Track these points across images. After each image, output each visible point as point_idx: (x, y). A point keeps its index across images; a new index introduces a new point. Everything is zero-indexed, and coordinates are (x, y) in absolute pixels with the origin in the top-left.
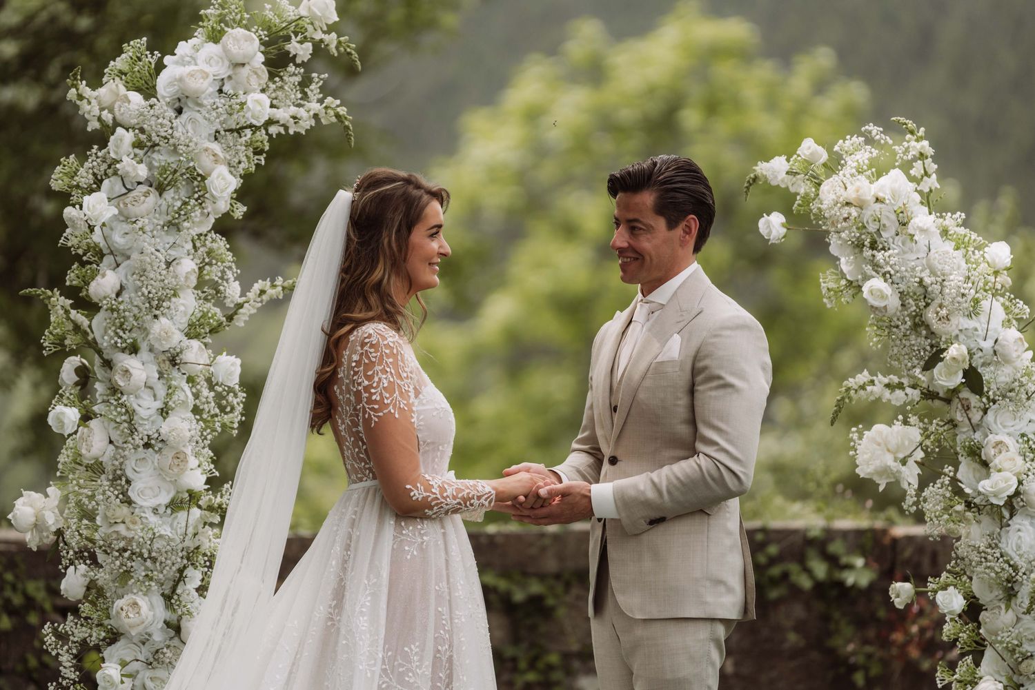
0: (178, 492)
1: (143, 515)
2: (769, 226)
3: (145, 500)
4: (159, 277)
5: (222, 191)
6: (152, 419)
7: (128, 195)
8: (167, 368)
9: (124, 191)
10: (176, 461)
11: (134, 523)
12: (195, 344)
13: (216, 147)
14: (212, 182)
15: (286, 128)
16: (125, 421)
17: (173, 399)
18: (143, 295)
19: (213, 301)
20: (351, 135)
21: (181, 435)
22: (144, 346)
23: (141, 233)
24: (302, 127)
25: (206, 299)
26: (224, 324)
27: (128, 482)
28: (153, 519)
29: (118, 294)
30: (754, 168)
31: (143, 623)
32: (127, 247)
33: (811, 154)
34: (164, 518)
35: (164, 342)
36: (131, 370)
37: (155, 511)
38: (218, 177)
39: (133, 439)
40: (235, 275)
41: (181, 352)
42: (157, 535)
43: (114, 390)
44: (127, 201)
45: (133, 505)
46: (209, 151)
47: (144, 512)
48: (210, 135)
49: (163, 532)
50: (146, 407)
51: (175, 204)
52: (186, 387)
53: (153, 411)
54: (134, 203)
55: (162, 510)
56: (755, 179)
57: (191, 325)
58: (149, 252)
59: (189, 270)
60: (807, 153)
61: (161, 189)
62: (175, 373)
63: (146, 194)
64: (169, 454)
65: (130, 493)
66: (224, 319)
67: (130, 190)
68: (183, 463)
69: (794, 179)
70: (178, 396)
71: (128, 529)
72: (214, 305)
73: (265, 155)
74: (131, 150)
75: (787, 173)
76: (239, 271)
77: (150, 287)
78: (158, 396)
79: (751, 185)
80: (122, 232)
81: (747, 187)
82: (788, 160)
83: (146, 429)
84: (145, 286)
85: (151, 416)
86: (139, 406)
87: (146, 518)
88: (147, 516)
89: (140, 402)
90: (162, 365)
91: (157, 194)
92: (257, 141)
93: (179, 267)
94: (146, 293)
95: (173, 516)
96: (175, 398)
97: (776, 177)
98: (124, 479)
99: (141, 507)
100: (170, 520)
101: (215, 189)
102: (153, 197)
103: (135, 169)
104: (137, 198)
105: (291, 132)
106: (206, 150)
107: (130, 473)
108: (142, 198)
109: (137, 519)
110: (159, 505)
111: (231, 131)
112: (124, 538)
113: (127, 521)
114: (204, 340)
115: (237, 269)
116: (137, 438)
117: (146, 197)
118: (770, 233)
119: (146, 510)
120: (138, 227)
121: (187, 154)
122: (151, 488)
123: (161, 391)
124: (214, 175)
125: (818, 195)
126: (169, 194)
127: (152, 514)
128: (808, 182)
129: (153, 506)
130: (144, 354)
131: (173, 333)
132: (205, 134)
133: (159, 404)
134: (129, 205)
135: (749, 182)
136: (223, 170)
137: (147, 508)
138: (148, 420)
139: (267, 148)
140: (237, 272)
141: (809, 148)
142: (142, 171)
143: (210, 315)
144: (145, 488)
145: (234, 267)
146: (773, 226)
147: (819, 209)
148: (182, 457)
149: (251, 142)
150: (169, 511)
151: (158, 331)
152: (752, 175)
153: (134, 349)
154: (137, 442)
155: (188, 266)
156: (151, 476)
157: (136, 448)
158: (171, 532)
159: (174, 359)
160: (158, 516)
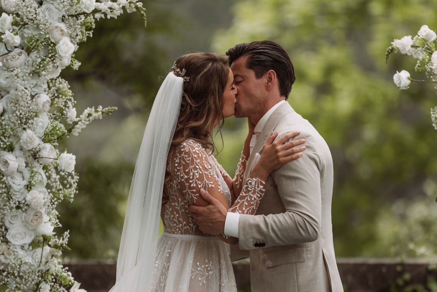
0: (36, 236)
1: (15, 250)
2: (400, 79)
3: (16, 241)
4: (27, 105)
5: (66, 53)
6: (21, 191)
7: (9, 54)
8: (31, 160)
9: (6, 52)
10: (35, 217)
11: (9, 255)
12: (48, 146)
13: (62, 26)
14: (60, 47)
15: (106, 15)
16: (5, 192)
17: (34, 180)
18: (17, 115)
19: (59, 120)
20: (145, 20)
21: (39, 201)
22: (17, 147)
23: (16, 77)
24: (115, 14)
25: (55, 119)
26: (66, 134)
27: (6, 230)
28: (21, 253)
29: (2, 115)
30: (392, 43)
32: (7, 86)
33: (427, 35)
34: (28, 252)
35: (29, 145)
36: (9, 162)
37: (22, 247)
38: (63, 44)
39: (10, 203)
40: (73, 104)
41: (40, 150)
42: (23, 262)
44: (8, 58)
45: (9, 244)
46: (59, 28)
47: (16, 248)
48: (59, 18)
49: (27, 261)
50: (17, 184)
51: (37, 60)
52: (42, 172)
53: (22, 187)
54: (12, 59)
55: (26, 247)
56: (392, 50)
57: (46, 134)
58: (21, 89)
59: (45, 101)
60: (424, 34)
61: (29, 51)
62: (36, 164)
63: (20, 54)
64: (31, 213)
65: (7, 237)
66: (66, 131)
67: (10, 52)
68: (40, 219)
69: (416, 50)
70: (38, 178)
71: (6, 258)
72: (60, 122)
73: (92, 31)
74: (10, 26)
75: (412, 46)
76: (75, 102)
77: (21, 111)
78: (25, 177)
79: (389, 53)
80: (5, 77)
81: (387, 55)
82: (412, 39)
83: (17, 197)
84: (18, 110)
85: (20, 190)
86: (14, 183)
87: (17, 252)
88: (18, 250)
89: (15, 181)
90: (28, 159)
91: (27, 54)
92: (88, 23)
93: (39, 99)
94: (19, 114)
95: (34, 250)
96: (35, 179)
97: (405, 49)
98: (4, 228)
99: (14, 245)
100: (31, 253)
101: (62, 52)
102: (24, 56)
103: (13, 38)
104: (14, 57)
105: (109, 17)
106: (57, 27)
107: (7, 224)
108: (17, 56)
109: (11, 252)
110: (25, 244)
111: (72, 16)
112: (3, 264)
113: (5, 254)
114: (54, 144)
115: (74, 100)
116: (12, 203)
117: (20, 55)
118: (400, 83)
119: (17, 247)
120: (14, 74)
121: (45, 30)
122: (20, 233)
123: (27, 175)
124: (61, 43)
125: (430, 60)
126: (34, 54)
127: (21, 250)
128: (425, 52)
129: (21, 245)
130: (17, 152)
131: (34, 139)
132: (56, 18)
133: (25, 182)
134: (9, 61)
135: (388, 52)
136: (66, 40)
137: (18, 246)
138: (19, 192)
139: (94, 27)
140: (74, 103)
141: (425, 31)
142: (17, 40)
143: (57, 128)
144: (17, 233)
145: (72, 99)
146: (403, 79)
147: (431, 69)
148: (39, 215)
149: (84, 23)
150: (31, 248)
151: (25, 138)
152: (390, 48)
153: (11, 149)
154: (12, 206)
155: (44, 98)
156: (20, 226)
157: (11, 209)
158: (32, 261)
159: (35, 155)
160: (24, 250)
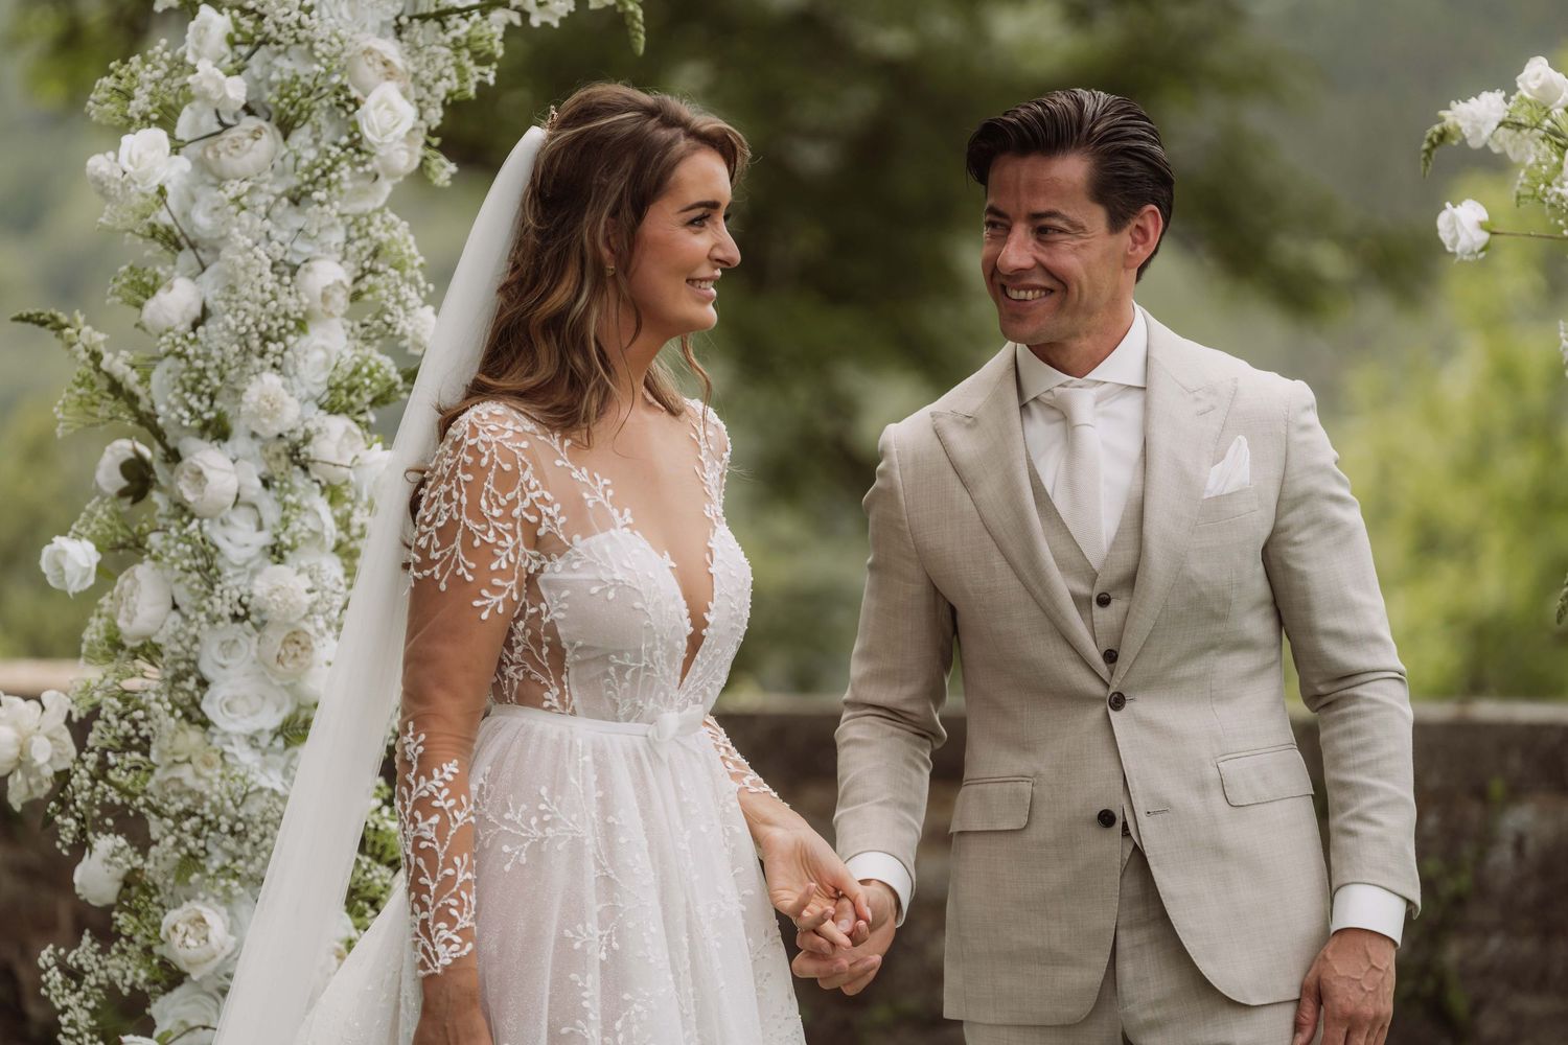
0: (300, 707)
1: (227, 748)
2: (1454, 228)
3: (234, 721)
4: (260, 296)
5: (384, 134)
6: (250, 566)
7: (224, 136)
8: (283, 469)
9: (217, 128)
10: (292, 649)
11: (208, 764)
12: (339, 424)
13: (390, 48)
14: (366, 114)
15: (525, 15)
16: (198, 569)
17: (290, 530)
18: (227, 327)
19: (378, 342)
20: (638, 30)
21: (292, 600)
22: (239, 428)
23: (234, 208)
24: (552, 13)
25: (366, 340)
26: (400, 387)
27: (203, 684)
28: (246, 757)
29: (195, 326)
30: (1442, 113)
31: (214, 957)
32: (216, 236)
33: (1542, 88)
34: (269, 757)
35: (266, 421)
36: (207, 473)
37: (252, 740)
38: (377, 107)
39: (211, 603)
40: (423, 294)
41: (307, 440)
42: (254, 787)
43: (182, 510)
44: (220, 146)
45: (211, 729)
46: (376, 56)
47: (231, 744)
48: (383, 24)
49: (264, 782)
50: (239, 541)
51: (304, 154)
52: (321, 504)
53: (253, 551)
54: (231, 151)
55: (264, 741)
56: (1443, 136)
57: (334, 388)
58: (241, 245)
59: (330, 282)
60: (1534, 85)
61: (286, 128)
62: (298, 479)
63: (256, 135)
64: (275, 638)
65: (204, 706)
66: (399, 378)
67: (226, 127)
68: (306, 653)
69: (1519, 136)
70: (301, 525)
71: (198, 775)
72: (381, 351)
73: (495, 66)
74: (225, 48)
75: (1502, 124)
76: (431, 287)
77: (241, 314)
78: (266, 523)
79: (1434, 146)
80: (210, 206)
81: (1428, 151)
82: (1507, 100)
83: (232, 584)
84: (232, 312)
85: (249, 560)
86: (228, 540)
87: (234, 756)
88: (235, 750)
89: (230, 532)
90: (273, 464)
91: (278, 134)
92: (481, 39)
93: (310, 277)
94: (233, 324)
95: (290, 751)
96: (295, 526)
97: (1478, 132)
98: (192, 680)
99: (225, 734)
100: (281, 761)
101: (371, 129)
102: (269, 139)
103: (220, 86)
104: (239, 143)
105: (535, 22)
106: (369, 52)
107: (206, 669)
108: (248, 142)
109: (215, 757)
110: (261, 731)
111: (424, 18)
112: (191, 792)
113: (194, 760)
114: (362, 418)
115: (428, 281)
116: (217, 602)
117: (256, 139)
118: (1455, 240)
119: (235, 741)
120: (226, 197)
121: (330, 59)
122: (244, 697)
123: (271, 514)
124: (369, 104)
125: (1561, 168)
126: (301, 137)
127: (246, 748)
128: (1545, 147)
129: (249, 733)
130: (239, 443)
131: (283, 403)
132: (373, 19)
133: (265, 538)
134: (223, 155)
135: (1430, 140)
136: (390, 91)
137: (238, 736)
138: (244, 566)
139: (500, 53)
140: (426, 289)
141: (1538, 76)
142: (237, 90)
143: (365, 370)
144: (236, 697)
145: (420, 278)
146: (1463, 228)
147: (1559, 196)
148: (302, 640)
149: (469, 39)
150: (280, 743)
151: (255, 398)
152: (1437, 128)
153: (218, 431)
154: (217, 611)
155: (329, 273)
156: (246, 675)
157: (213, 620)
158: (283, 784)
159: (296, 454)
160: (259, 751)
